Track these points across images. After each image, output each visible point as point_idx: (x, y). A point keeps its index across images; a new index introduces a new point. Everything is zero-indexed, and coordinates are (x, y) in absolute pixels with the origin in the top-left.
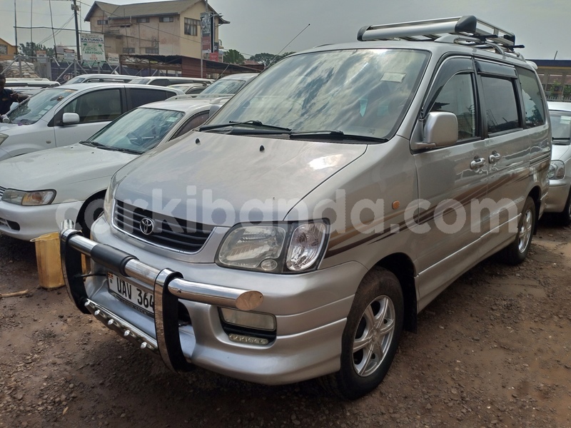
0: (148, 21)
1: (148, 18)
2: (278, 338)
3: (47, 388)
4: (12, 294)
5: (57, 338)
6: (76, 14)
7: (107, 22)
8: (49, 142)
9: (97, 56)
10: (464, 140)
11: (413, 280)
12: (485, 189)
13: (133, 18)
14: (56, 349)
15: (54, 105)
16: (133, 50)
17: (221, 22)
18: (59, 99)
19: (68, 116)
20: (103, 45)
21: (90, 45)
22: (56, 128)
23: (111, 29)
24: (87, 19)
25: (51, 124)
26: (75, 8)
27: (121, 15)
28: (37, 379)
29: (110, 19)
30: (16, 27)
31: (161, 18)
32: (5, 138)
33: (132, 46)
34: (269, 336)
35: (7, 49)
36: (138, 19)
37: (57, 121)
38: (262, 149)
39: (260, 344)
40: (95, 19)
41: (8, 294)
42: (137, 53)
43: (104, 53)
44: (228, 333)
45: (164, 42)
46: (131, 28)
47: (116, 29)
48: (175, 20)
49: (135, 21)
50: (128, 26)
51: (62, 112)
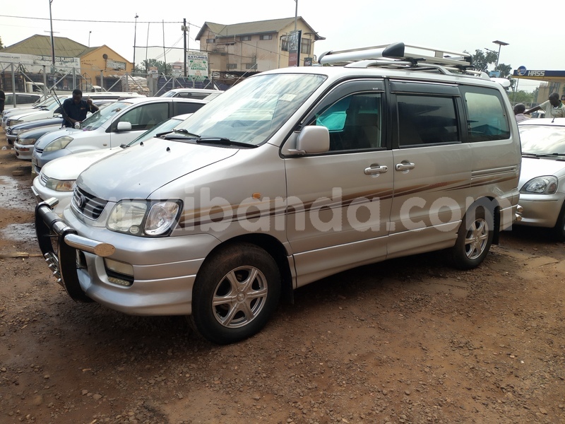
0: (250, 40)
1: (250, 36)
2: (135, 281)
3: (22, 313)
4: (37, 255)
5: (48, 285)
6: (185, 34)
7: (214, 40)
8: (105, 145)
9: (201, 71)
10: (359, 150)
11: (287, 259)
12: (390, 193)
13: (237, 37)
14: (43, 292)
15: (112, 115)
16: (235, 66)
17: (317, 38)
18: (118, 111)
19: (121, 125)
20: (207, 62)
21: (196, 62)
22: (112, 134)
23: (218, 47)
24: (198, 38)
25: (108, 131)
26: (185, 29)
27: (224, 34)
28: (19, 307)
29: (217, 38)
30: (135, 47)
31: (261, 36)
32: (71, 141)
33: (235, 63)
34: (130, 279)
35: (126, 66)
36: (241, 38)
37: (113, 128)
38: (168, 149)
39: (124, 285)
40: (205, 38)
41: (33, 255)
42: (238, 70)
43: (207, 69)
44: (109, 275)
45: (262, 58)
46: (235, 45)
47: (222, 47)
48: (274, 37)
49: (239, 40)
50: (233, 44)
51: (118, 120)
